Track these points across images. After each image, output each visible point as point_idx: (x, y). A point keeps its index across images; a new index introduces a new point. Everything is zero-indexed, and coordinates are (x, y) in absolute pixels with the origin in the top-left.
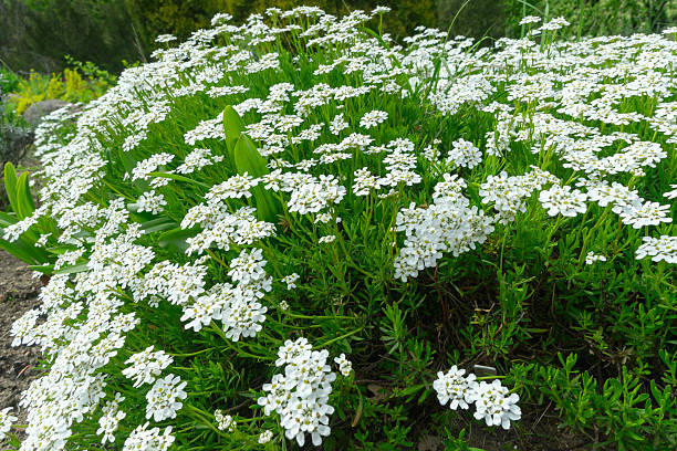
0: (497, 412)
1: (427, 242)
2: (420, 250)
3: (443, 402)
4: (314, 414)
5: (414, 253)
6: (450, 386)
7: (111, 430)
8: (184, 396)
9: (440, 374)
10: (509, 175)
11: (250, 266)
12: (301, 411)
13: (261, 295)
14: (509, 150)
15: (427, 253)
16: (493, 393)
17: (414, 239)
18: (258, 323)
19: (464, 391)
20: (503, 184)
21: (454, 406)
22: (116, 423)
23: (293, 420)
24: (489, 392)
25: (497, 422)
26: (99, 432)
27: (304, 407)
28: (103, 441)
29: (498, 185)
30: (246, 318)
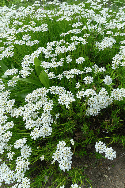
0: (111, 156)
1: (96, 109)
2: (94, 111)
3: (97, 151)
4: (67, 164)
5: (92, 112)
6: (99, 147)
7: (11, 157)
8: (31, 151)
9: (96, 143)
10: (120, 89)
11: (47, 117)
12: (64, 163)
13: (51, 125)
14: (118, 68)
15: (96, 112)
16: (110, 151)
17: (92, 108)
18: (50, 133)
19: (103, 149)
20: (118, 92)
21: (100, 152)
22: (12, 155)
23: (62, 165)
24: (109, 151)
25: (110, 159)
26: (8, 158)
27: (65, 162)
28: (10, 160)
29: (116, 92)
30: (47, 131)
